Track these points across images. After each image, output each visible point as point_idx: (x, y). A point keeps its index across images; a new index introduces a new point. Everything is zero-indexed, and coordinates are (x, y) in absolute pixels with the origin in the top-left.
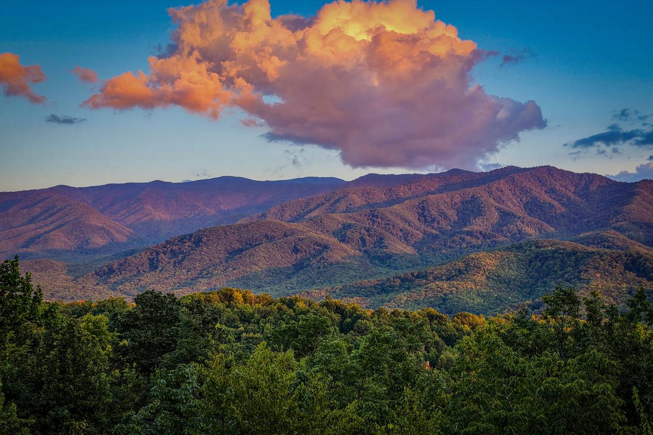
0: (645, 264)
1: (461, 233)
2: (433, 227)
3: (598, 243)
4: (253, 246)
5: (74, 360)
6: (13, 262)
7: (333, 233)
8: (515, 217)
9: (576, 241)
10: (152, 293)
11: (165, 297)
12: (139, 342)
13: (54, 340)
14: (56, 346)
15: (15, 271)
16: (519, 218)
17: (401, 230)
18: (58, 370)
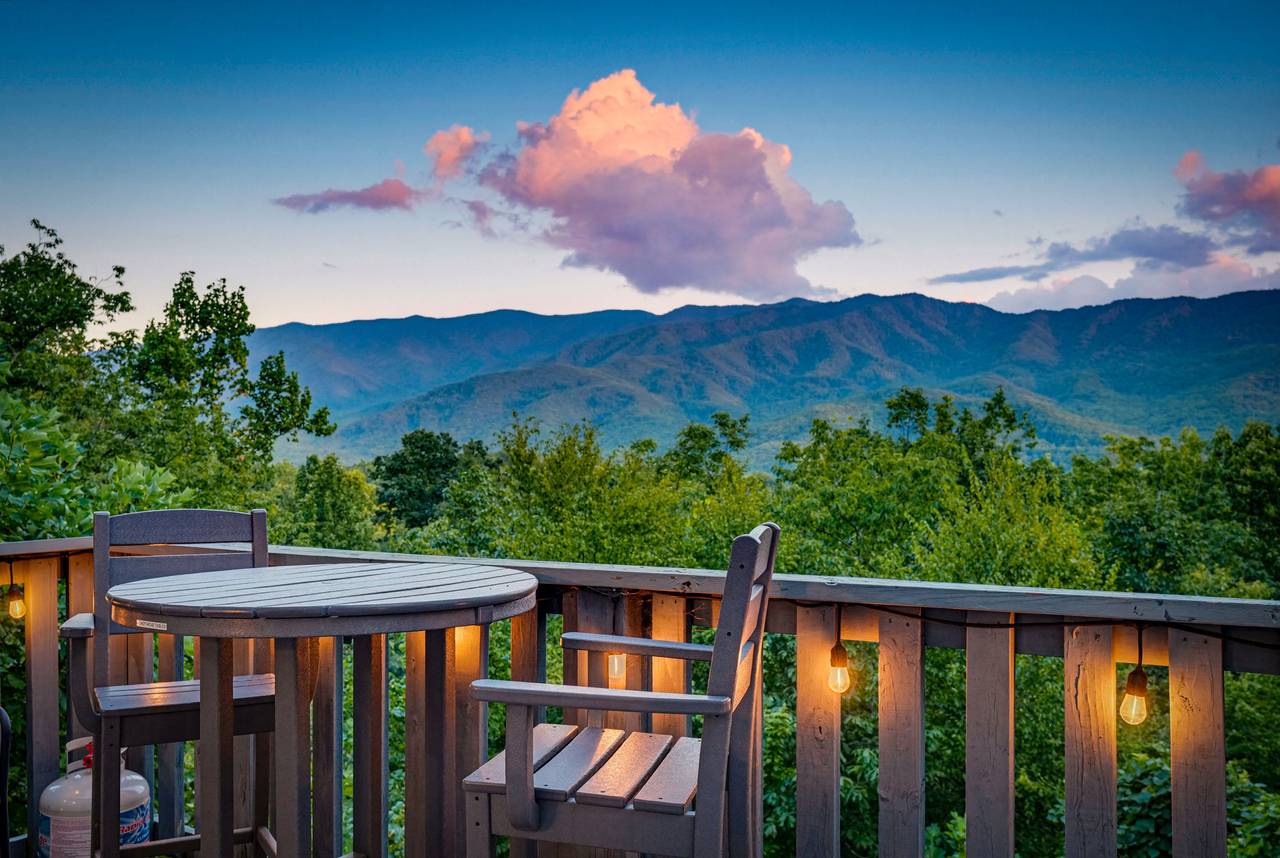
0: (1035, 417)
1: (803, 379)
2: (767, 373)
3: (977, 391)
4: (539, 399)
5: (333, 505)
6: (278, 358)
7: (640, 381)
8: (872, 358)
9: (948, 388)
10: (422, 433)
11: (438, 437)
12: (409, 490)
13: (309, 481)
14: (312, 489)
15: (280, 368)
16: (877, 360)
17: (727, 377)
18: (315, 516)
